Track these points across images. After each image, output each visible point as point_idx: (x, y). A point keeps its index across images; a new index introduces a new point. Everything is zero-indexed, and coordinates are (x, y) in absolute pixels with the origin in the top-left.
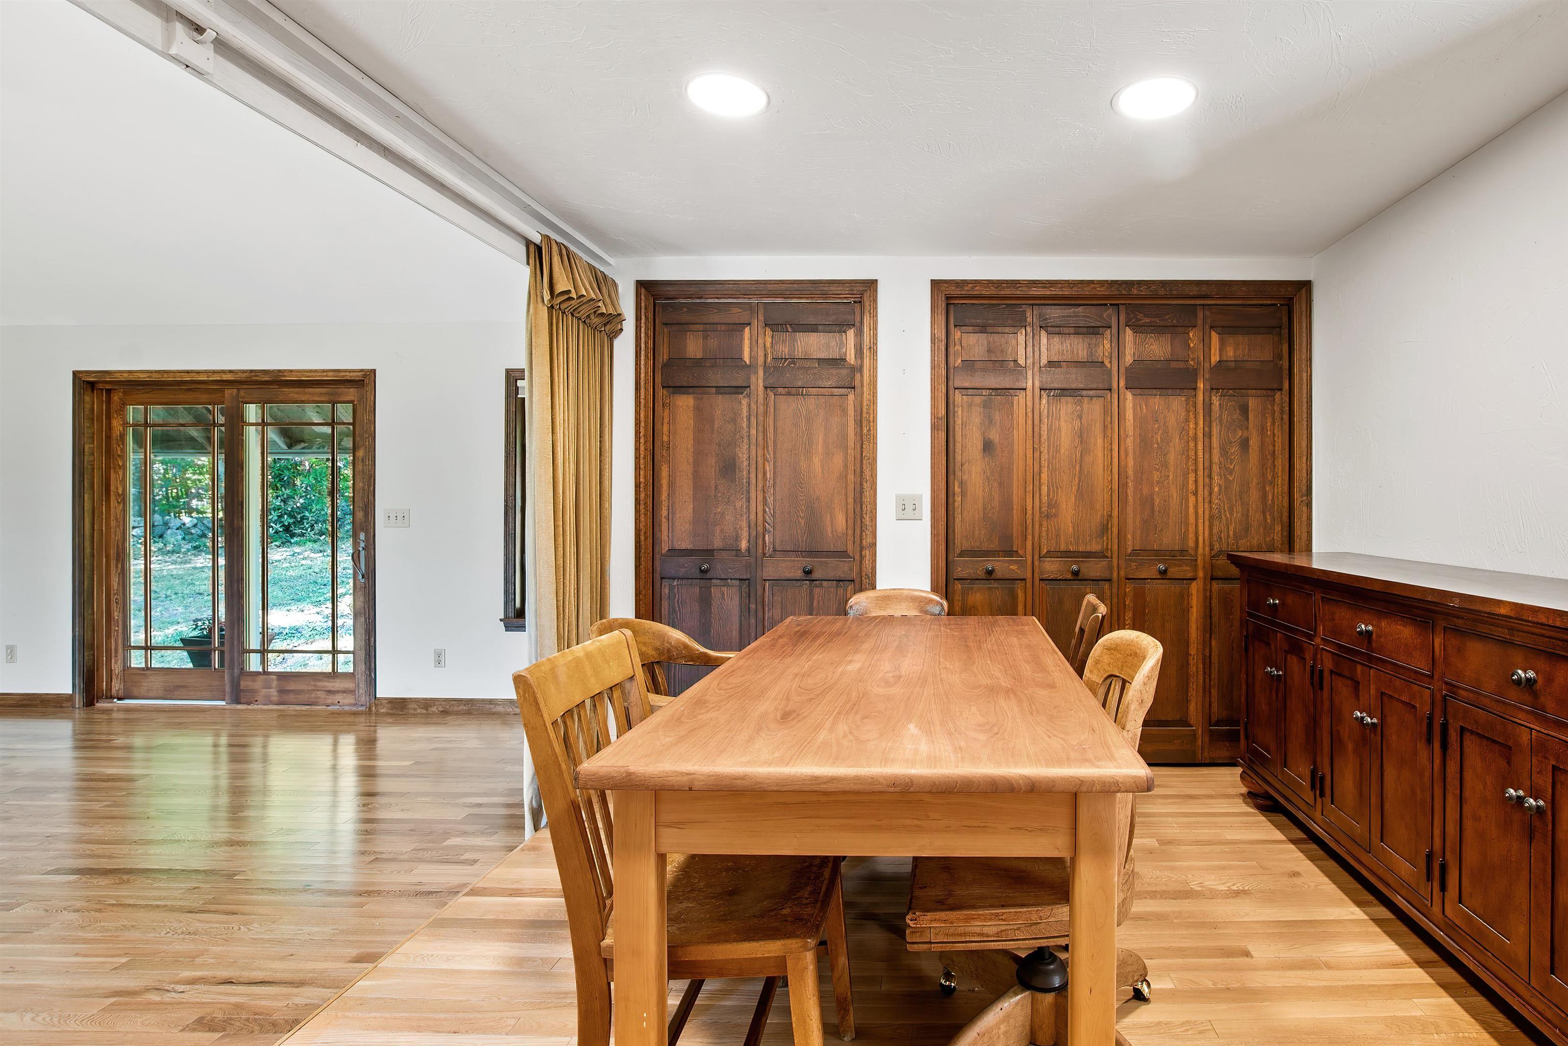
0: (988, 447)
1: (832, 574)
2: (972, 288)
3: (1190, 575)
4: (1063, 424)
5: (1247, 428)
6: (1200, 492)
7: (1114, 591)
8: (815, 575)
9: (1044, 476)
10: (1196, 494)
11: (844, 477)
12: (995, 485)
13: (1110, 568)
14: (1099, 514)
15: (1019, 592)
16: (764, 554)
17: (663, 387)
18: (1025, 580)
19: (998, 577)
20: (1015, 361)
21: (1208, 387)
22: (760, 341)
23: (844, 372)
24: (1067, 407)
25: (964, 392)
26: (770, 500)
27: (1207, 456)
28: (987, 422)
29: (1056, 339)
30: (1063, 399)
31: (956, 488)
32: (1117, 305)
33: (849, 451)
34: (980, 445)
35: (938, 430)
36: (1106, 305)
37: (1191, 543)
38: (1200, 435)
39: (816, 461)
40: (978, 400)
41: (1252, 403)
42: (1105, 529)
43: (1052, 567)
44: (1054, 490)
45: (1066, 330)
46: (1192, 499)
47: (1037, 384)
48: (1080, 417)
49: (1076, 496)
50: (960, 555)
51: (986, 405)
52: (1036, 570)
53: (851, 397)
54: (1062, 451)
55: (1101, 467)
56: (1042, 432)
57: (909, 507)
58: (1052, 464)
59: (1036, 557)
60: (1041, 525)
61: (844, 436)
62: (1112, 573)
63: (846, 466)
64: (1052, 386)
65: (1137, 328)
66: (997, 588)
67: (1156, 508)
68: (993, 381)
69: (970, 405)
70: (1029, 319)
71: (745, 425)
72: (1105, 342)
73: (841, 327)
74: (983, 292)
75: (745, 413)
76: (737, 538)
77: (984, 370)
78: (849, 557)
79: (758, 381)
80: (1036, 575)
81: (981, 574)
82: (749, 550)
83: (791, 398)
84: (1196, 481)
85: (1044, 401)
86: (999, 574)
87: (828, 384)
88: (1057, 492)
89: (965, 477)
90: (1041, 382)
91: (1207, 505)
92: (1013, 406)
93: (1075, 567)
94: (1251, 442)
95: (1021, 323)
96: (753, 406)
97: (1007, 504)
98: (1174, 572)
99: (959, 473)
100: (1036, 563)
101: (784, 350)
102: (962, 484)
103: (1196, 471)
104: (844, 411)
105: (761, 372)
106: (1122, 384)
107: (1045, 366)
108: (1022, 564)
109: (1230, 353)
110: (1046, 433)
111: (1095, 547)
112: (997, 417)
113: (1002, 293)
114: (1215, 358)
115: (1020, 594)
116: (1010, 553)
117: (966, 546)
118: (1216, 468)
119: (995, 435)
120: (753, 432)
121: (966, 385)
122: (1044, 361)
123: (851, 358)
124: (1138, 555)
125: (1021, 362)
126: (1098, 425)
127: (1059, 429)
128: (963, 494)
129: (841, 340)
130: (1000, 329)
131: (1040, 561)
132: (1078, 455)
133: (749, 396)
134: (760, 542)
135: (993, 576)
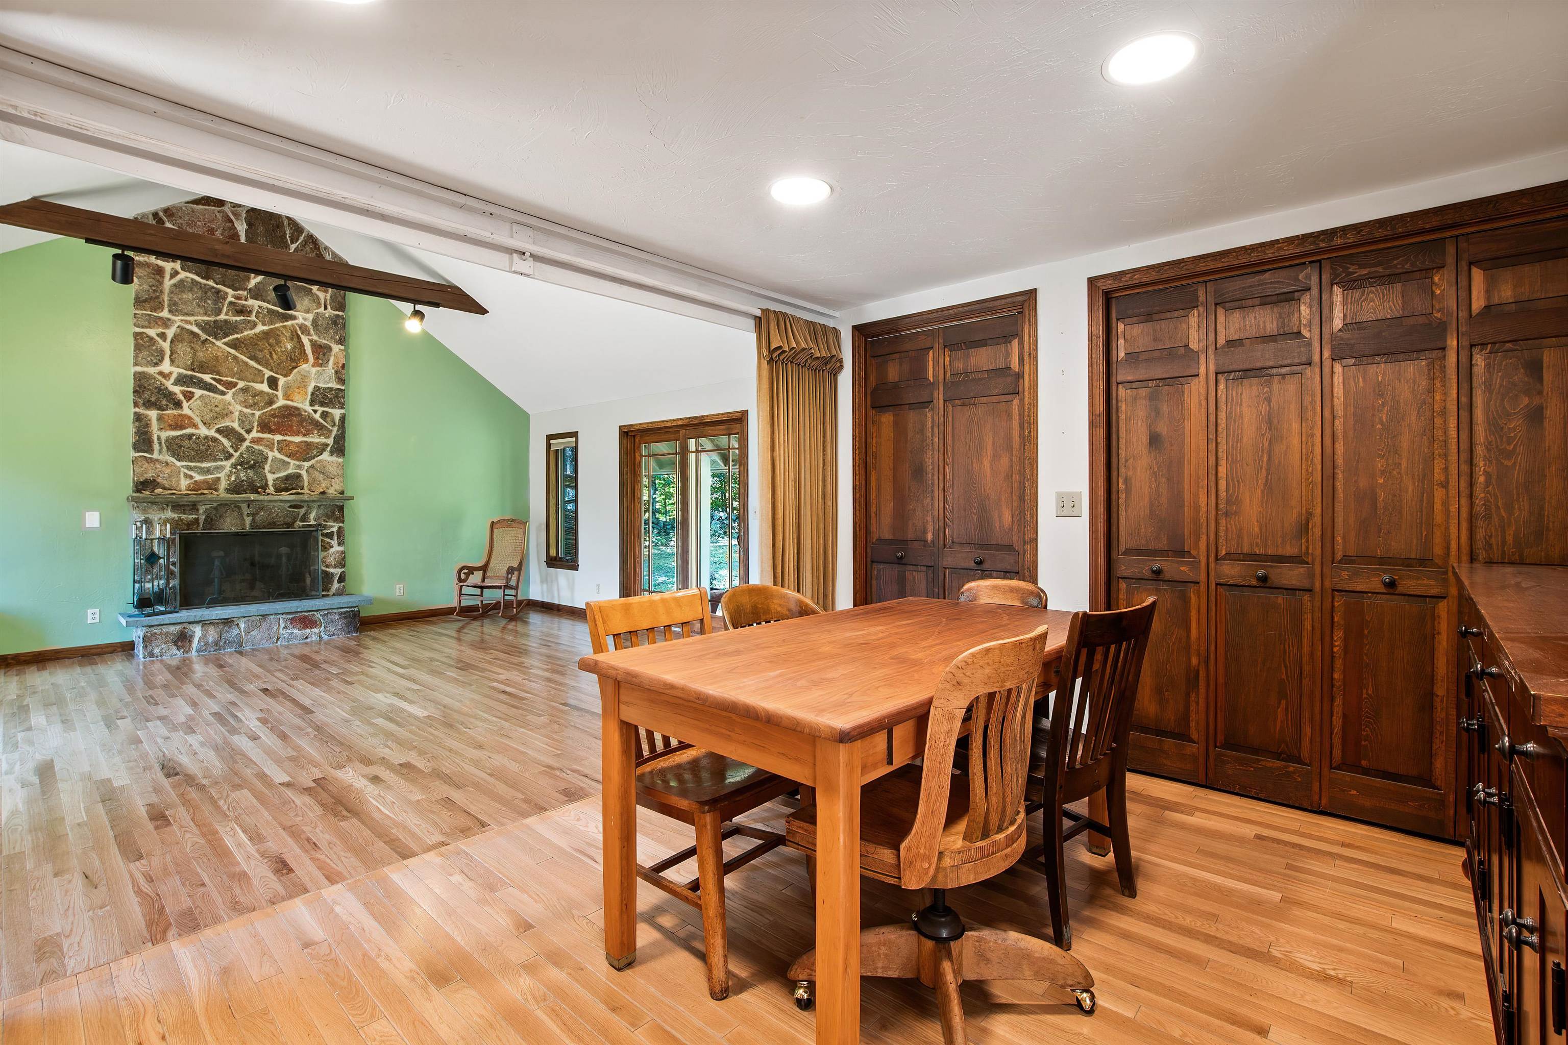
0: (1154, 440)
1: (1000, 566)
2: (1131, 278)
3: (1435, 591)
4: (1246, 411)
5: (1540, 393)
6: (1453, 482)
7: (1317, 604)
8: (986, 566)
9: (1222, 470)
10: (1445, 485)
11: (1009, 477)
12: (1164, 480)
13: (1311, 576)
14: (1295, 511)
15: (1192, 596)
16: (945, 546)
17: (873, 408)
18: (1198, 583)
19: (1166, 578)
20: (1186, 346)
21: (1465, 343)
22: (941, 361)
23: (1009, 379)
24: (1249, 391)
25: (1128, 385)
26: (949, 498)
27: (1464, 436)
28: (1153, 414)
29: (1237, 314)
30: (1245, 381)
31: (1120, 484)
32: (1319, 261)
33: (1014, 452)
34: (1145, 439)
35: (1096, 427)
36: (1304, 263)
37: (1438, 550)
38: (1452, 407)
39: (986, 463)
40: (1143, 392)
41: (1549, 357)
42: (1304, 528)
43: (1231, 571)
44: (1234, 485)
45: (1250, 302)
46: (1439, 494)
47: (1212, 368)
48: (1269, 400)
49: (1263, 492)
50: (1125, 554)
51: (1153, 397)
52: (1212, 574)
53: (1016, 402)
54: (1245, 440)
55: (1298, 456)
56: (1219, 421)
57: (1068, 505)
58: (1232, 455)
59: (1212, 559)
60: (1217, 524)
61: (1009, 439)
62: (1313, 584)
63: (1011, 466)
64: (1231, 368)
65: (1349, 284)
66: (1165, 590)
67: (1380, 505)
68: (1159, 371)
69: (1135, 399)
70: (1202, 298)
71: (930, 434)
72: (1303, 308)
73: (1006, 339)
74: (1144, 280)
75: (929, 424)
76: (925, 532)
77: (1150, 360)
78: (1014, 550)
79: (939, 396)
80: (1211, 578)
81: (1147, 573)
82: (933, 541)
83: (965, 408)
84: (1446, 469)
85: (1222, 386)
86: (1167, 576)
87: (996, 392)
88: (1239, 488)
89: (1130, 473)
90: (1216, 365)
91: (1464, 501)
92: (1183, 396)
93: (1260, 573)
94: (1548, 413)
95: (1193, 304)
96: (936, 418)
97: (1177, 500)
98: (1408, 585)
99: (1123, 470)
100: (1212, 565)
101: (959, 365)
102: (1126, 480)
103: (1445, 456)
104: (1010, 416)
105: (941, 388)
106: (1326, 354)
107: (1223, 347)
108: (1195, 566)
109: (1506, 293)
110: (1224, 421)
111: (1290, 550)
112: (1165, 408)
113: (1164, 276)
114: (1478, 303)
115: (1193, 599)
116: (1181, 553)
117: (1132, 544)
118: (1480, 451)
119: (1162, 428)
120: (936, 440)
121: (1130, 378)
122: (1221, 341)
123: (1015, 365)
124: (1351, 562)
125: (1194, 345)
126: (1293, 407)
127: (1241, 417)
128: (1128, 490)
129: (1007, 351)
130: (1168, 315)
131: (1216, 564)
132: (1266, 444)
133: (932, 409)
134: (942, 535)
135: (1160, 577)
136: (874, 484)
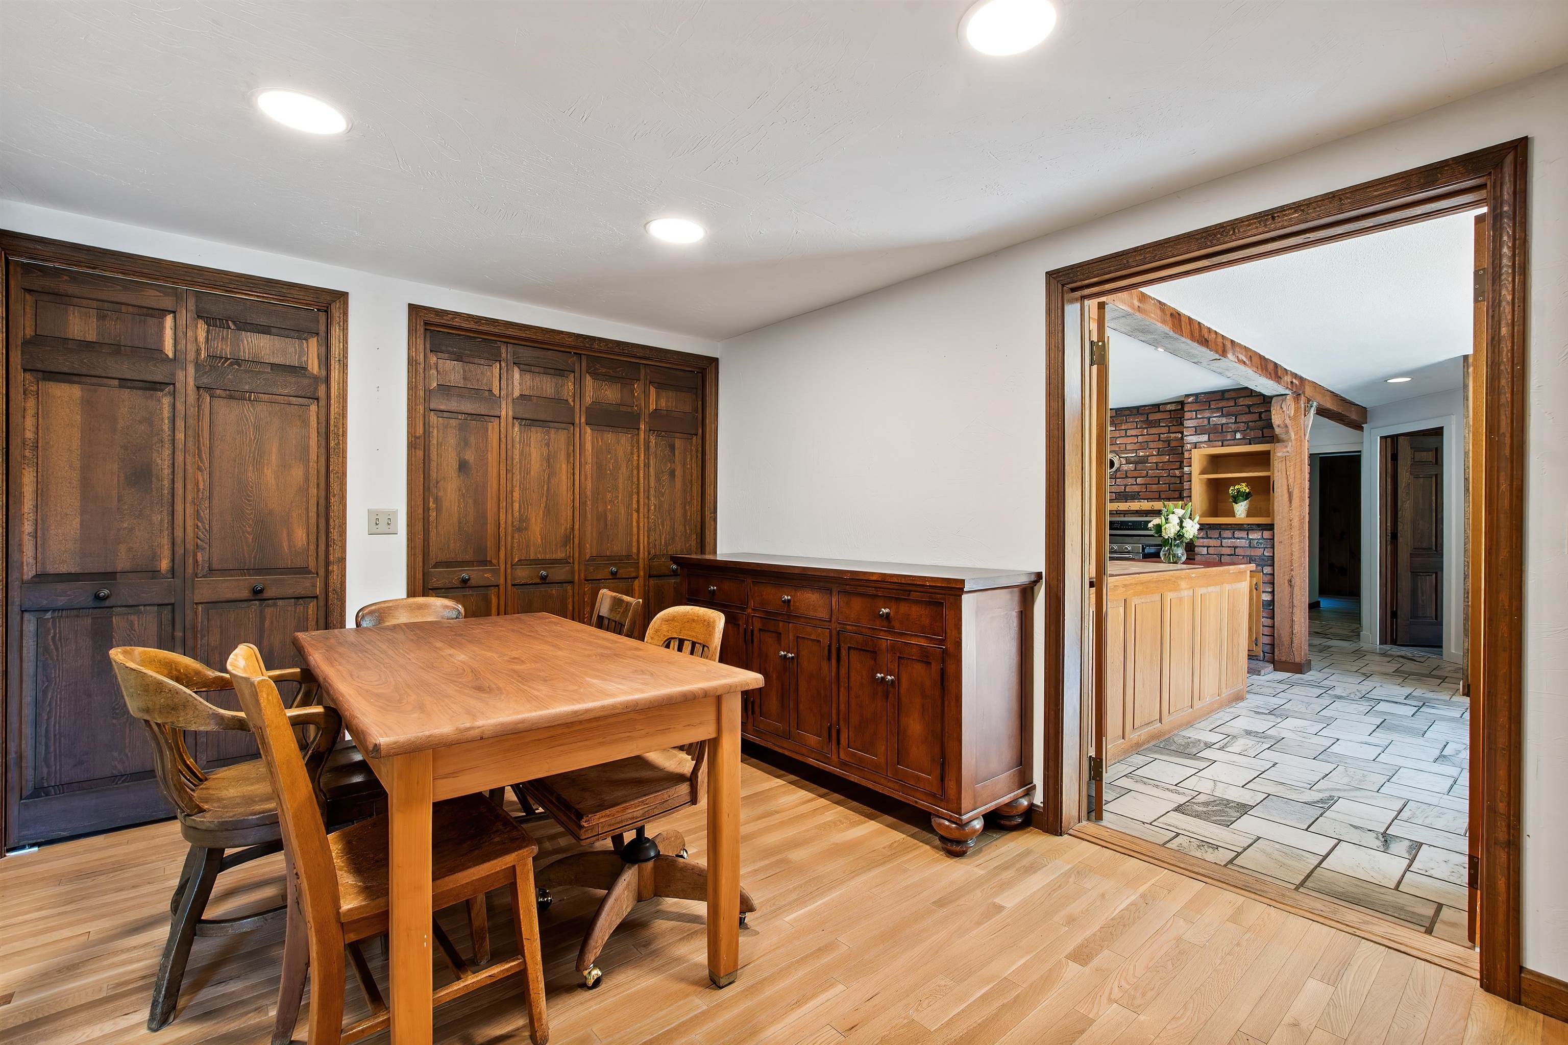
0: (463, 466)
1: (289, 592)
2: (452, 319)
3: (633, 575)
4: (533, 450)
5: (674, 462)
6: (641, 509)
7: (576, 591)
8: (266, 595)
9: (516, 494)
10: (638, 511)
11: (304, 490)
12: (470, 501)
13: (573, 572)
14: (563, 528)
15: (493, 597)
16: (196, 575)
17: (25, 371)
18: (498, 586)
19: (473, 585)
20: (490, 391)
21: (648, 429)
22: (190, 334)
23: (306, 381)
24: (536, 436)
25: (440, 414)
26: (205, 514)
27: (646, 482)
28: (462, 444)
29: (528, 376)
30: (533, 429)
31: (431, 503)
32: (581, 354)
33: (311, 464)
34: (455, 465)
35: (415, 448)
36: (570, 353)
37: (635, 550)
38: (642, 465)
39: (269, 475)
40: (453, 422)
41: (678, 443)
42: (567, 539)
43: (523, 574)
44: (524, 508)
45: (537, 370)
46: (635, 515)
47: (510, 413)
48: (548, 445)
49: (544, 512)
50: (435, 566)
51: (462, 428)
52: (509, 577)
53: (313, 408)
54: (532, 473)
55: (565, 487)
56: (514, 456)
57: (383, 521)
58: (523, 484)
59: (509, 566)
60: (513, 537)
61: (306, 449)
62: (574, 577)
63: (307, 479)
64: (524, 416)
65: (595, 375)
66: (472, 595)
67: (609, 523)
68: (468, 407)
69: (446, 427)
70: (504, 355)
71: (166, 426)
72: (570, 384)
73: (301, 333)
74: (463, 325)
75: (166, 413)
76: (155, 557)
77: (461, 396)
78: (310, 572)
79: (187, 378)
80: (509, 581)
81: (456, 582)
82: (173, 570)
83: (233, 403)
84: (638, 501)
85: (516, 429)
86: (473, 582)
87: (286, 391)
88: (528, 508)
89: (441, 494)
90: (514, 411)
91: (646, 520)
92: (487, 431)
93: (544, 573)
94: (677, 473)
95: (496, 358)
96: (180, 406)
97: (481, 517)
98: (623, 573)
99: (434, 491)
100: (509, 571)
101: (226, 349)
102: (437, 500)
103: (638, 493)
104: (305, 423)
105: (191, 370)
106: (583, 420)
107: (517, 398)
108: (496, 572)
109: (663, 404)
110: (518, 457)
111: (560, 555)
112: (472, 440)
113: (481, 328)
114: (652, 407)
115: (494, 600)
116: (484, 562)
117: (442, 557)
118: (652, 492)
119: (470, 456)
120: (180, 436)
121: (442, 407)
122: (517, 394)
123: (314, 366)
124: (594, 560)
125: (496, 392)
126: (563, 452)
127: (530, 455)
128: (438, 509)
129: (301, 347)
130: (476, 360)
131: (512, 569)
132: (546, 478)
133: (174, 394)
134: (190, 561)
135: (468, 585)
136: (28, 491)
